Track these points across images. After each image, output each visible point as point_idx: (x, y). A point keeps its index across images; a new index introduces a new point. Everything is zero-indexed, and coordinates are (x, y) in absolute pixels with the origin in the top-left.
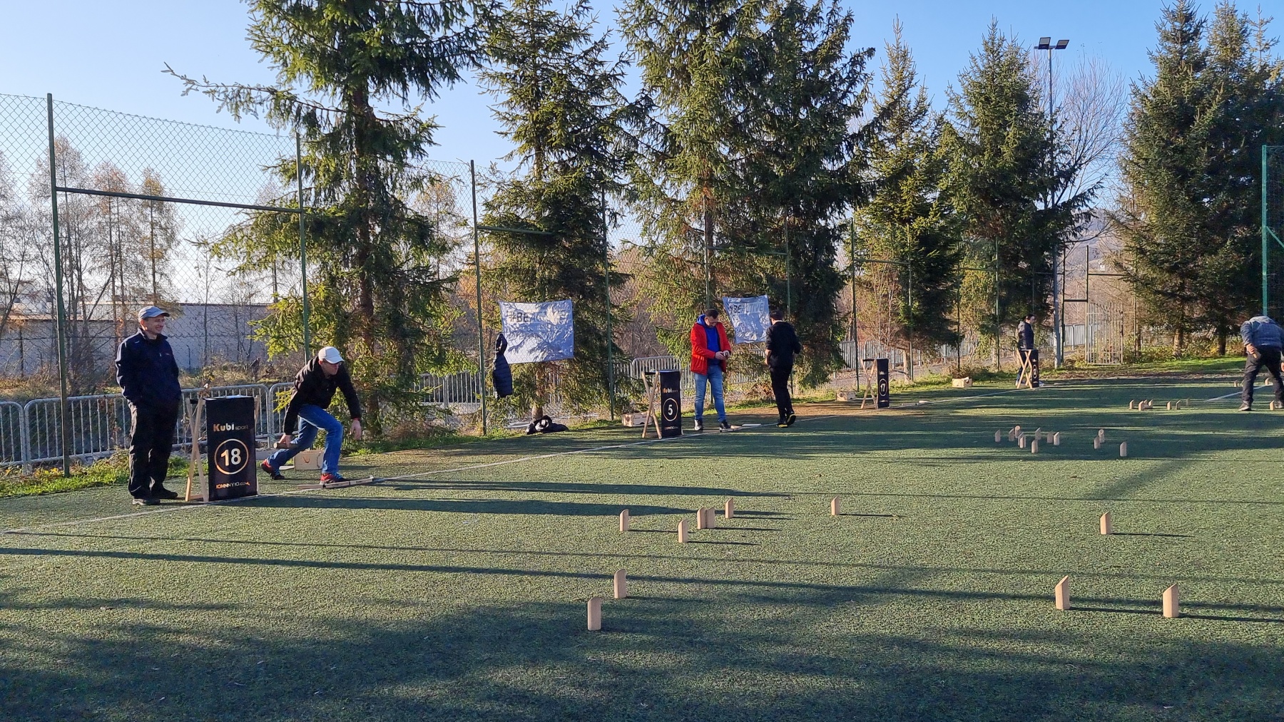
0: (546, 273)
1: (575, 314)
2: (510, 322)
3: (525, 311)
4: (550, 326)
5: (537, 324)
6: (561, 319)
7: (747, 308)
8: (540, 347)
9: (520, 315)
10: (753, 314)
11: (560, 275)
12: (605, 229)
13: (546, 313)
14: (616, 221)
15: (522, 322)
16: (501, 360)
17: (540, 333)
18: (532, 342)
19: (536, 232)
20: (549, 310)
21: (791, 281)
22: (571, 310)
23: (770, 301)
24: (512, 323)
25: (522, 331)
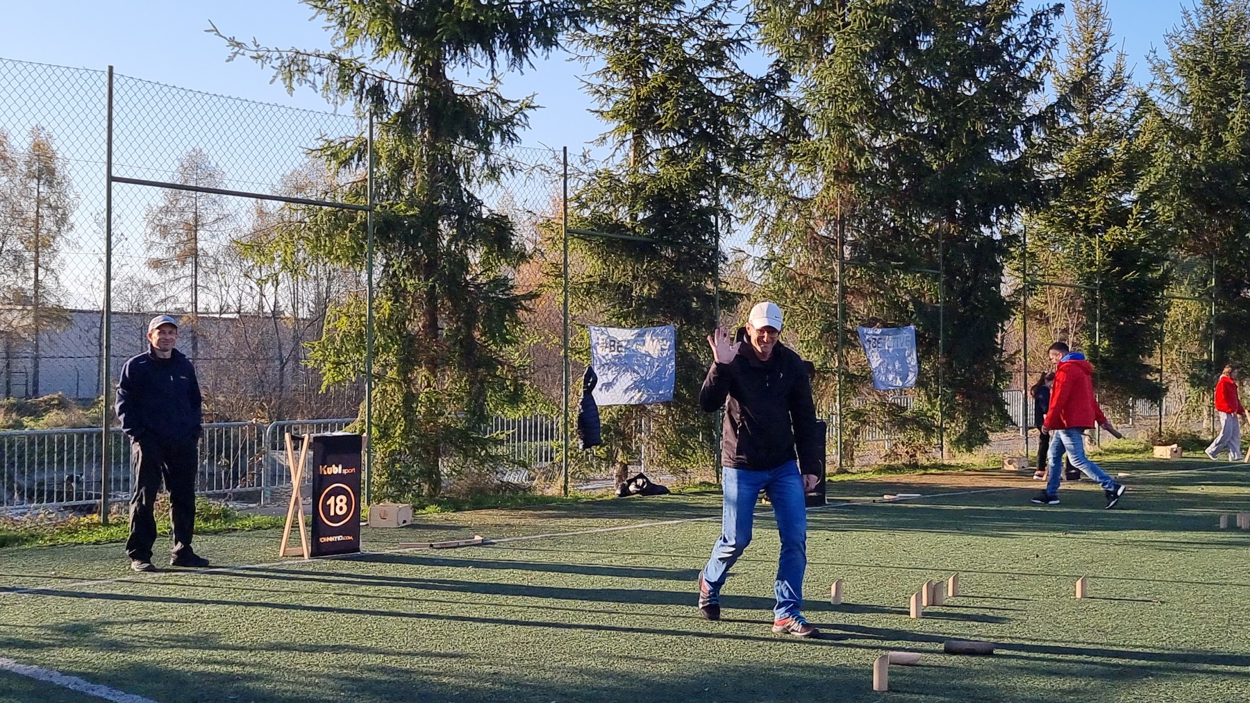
0: (645, 291)
1: (678, 343)
2: (601, 352)
3: (620, 339)
4: (648, 359)
5: (633, 356)
6: (662, 349)
7: (889, 343)
8: (636, 386)
9: (613, 343)
10: (898, 350)
11: (660, 293)
12: (718, 236)
13: (644, 341)
14: (730, 225)
15: (615, 353)
16: (588, 401)
17: (636, 368)
18: (627, 379)
19: (634, 238)
20: (648, 338)
21: (944, 308)
22: (673, 338)
23: (918, 335)
24: (604, 354)
25: (615, 364)
